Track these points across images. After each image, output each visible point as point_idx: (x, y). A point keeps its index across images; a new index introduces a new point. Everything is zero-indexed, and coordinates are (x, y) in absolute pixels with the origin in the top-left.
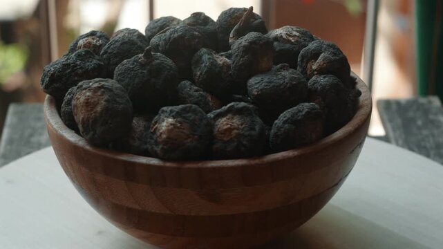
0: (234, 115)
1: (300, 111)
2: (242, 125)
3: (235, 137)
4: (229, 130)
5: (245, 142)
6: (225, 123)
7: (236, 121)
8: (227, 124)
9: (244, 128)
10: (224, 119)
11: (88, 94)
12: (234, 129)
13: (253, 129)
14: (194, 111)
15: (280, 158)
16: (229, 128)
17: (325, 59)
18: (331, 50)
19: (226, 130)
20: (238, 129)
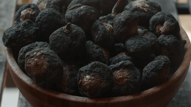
0: (124, 69)
1: (160, 64)
2: (129, 75)
3: (126, 83)
4: (122, 79)
5: (131, 86)
6: (119, 74)
7: (126, 73)
8: (121, 75)
9: (130, 77)
10: (118, 72)
11: (35, 60)
12: (125, 78)
13: (136, 78)
14: (98, 66)
15: (151, 94)
16: (122, 78)
17: (167, 25)
18: (170, 19)
19: (120, 78)
20: (127, 78)
